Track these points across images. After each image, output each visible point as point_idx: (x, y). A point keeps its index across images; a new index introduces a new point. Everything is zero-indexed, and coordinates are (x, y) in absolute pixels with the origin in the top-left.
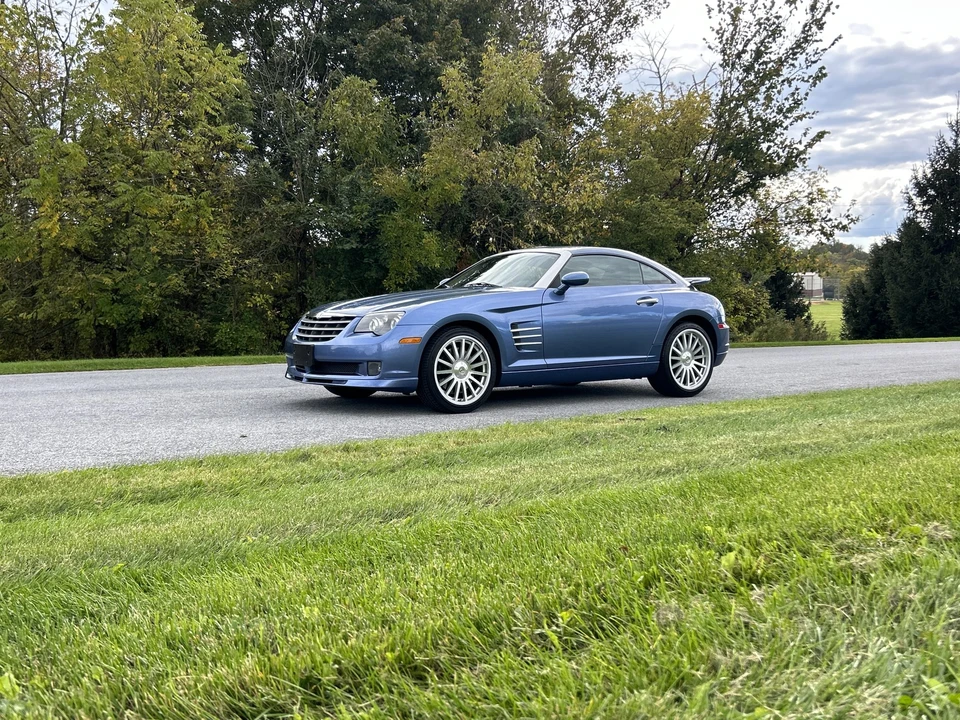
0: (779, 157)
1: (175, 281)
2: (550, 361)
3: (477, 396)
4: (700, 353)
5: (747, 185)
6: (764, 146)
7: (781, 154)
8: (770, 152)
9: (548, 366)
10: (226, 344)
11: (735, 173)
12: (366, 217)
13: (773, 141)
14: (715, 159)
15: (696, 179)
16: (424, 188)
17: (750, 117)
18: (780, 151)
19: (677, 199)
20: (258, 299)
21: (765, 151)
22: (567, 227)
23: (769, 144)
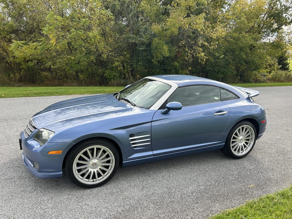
0: (289, 19)
1: (92, 58)
2: (155, 152)
3: (104, 177)
4: (249, 136)
5: (276, 28)
6: (284, 15)
7: (290, 18)
8: (286, 17)
9: (154, 155)
10: (107, 77)
11: (273, 24)
12: (148, 39)
13: (288, 13)
14: (266, 19)
15: (259, 26)
16: (166, 30)
17: (281, 5)
18: (290, 17)
19: (251, 33)
20: (116, 64)
21: (284, 17)
22: (212, 43)
23: (286, 14)
